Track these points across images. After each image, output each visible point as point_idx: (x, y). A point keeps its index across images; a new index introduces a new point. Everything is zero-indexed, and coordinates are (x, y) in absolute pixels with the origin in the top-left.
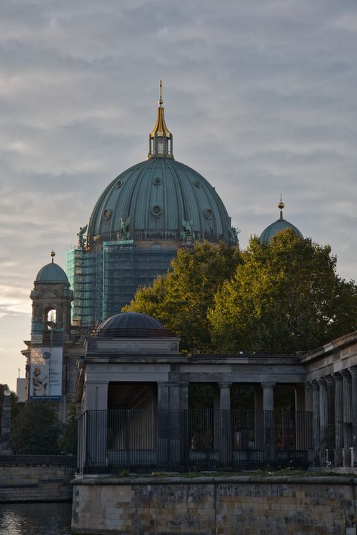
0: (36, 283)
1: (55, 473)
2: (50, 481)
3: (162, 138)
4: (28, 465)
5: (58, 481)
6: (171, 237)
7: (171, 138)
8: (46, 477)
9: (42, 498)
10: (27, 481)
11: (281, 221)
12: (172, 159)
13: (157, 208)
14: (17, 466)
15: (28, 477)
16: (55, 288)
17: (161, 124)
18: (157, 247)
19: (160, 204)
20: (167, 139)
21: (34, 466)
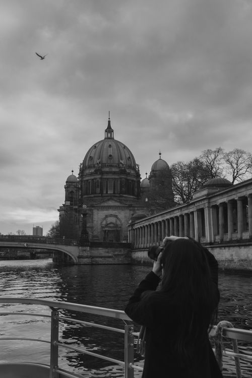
0: (67, 182)
1: (121, 251)
2: (118, 255)
3: (110, 131)
5: (122, 255)
6: (116, 166)
7: (113, 132)
8: (116, 253)
11: (160, 159)
12: (113, 139)
13: (110, 156)
15: (107, 253)
16: (74, 184)
17: (109, 126)
19: (111, 154)
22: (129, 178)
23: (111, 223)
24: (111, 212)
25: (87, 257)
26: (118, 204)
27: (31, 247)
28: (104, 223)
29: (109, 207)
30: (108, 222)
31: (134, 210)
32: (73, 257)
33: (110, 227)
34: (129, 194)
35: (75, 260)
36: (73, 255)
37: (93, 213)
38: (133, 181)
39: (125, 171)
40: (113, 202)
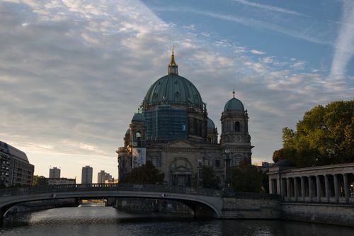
0: (133, 121)
1: (268, 203)
2: (266, 208)
3: (173, 66)
4: (254, 199)
5: (271, 208)
6: (183, 105)
7: (177, 67)
8: (264, 205)
9: (262, 217)
10: (254, 207)
11: (234, 98)
12: (177, 75)
13: (178, 93)
14: (248, 198)
15: (254, 205)
16: (141, 123)
17: (173, 61)
18: (177, 108)
19: (178, 91)
20: (176, 67)
21: (258, 199)
22: (197, 117)
23: (180, 167)
24: (180, 154)
25: (233, 210)
26: (188, 146)
27: (168, 197)
28: (173, 166)
29: (178, 149)
30: (178, 166)
31: (205, 153)
32: (215, 210)
33: (180, 171)
34: (197, 135)
35: (219, 213)
36: (216, 208)
37: (161, 155)
38: (200, 120)
39: (193, 110)
40: (184, 143)
